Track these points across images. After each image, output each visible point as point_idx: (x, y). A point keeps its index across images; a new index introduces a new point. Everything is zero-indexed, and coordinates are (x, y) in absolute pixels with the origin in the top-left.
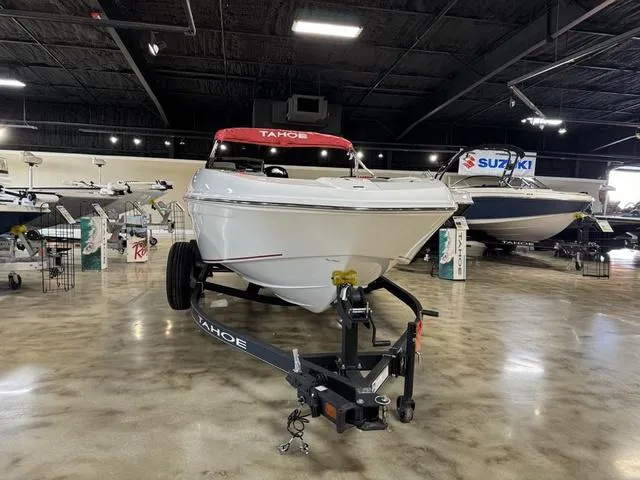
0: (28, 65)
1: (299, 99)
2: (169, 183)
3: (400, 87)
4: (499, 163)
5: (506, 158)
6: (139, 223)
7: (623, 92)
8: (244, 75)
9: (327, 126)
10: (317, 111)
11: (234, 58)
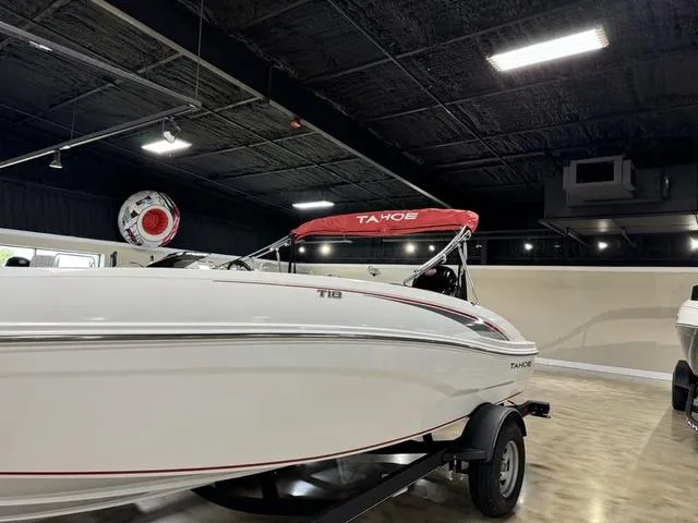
1: (579, 166)
8: (529, 150)
9: (664, 199)
10: (612, 179)
11: (497, 133)
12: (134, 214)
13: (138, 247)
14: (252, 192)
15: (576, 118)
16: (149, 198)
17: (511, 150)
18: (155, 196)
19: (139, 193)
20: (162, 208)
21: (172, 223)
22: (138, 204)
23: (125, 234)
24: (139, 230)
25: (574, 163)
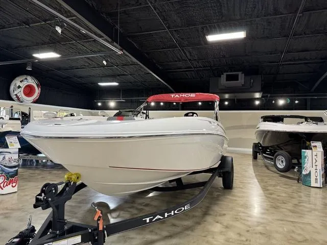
0: (119, 75)
1: (227, 75)
8: (204, 67)
9: (251, 87)
10: (238, 80)
11: (195, 60)
12: (19, 87)
13: (20, 103)
14: (75, 76)
15: (224, 57)
16: (26, 79)
17: (198, 66)
18: (29, 78)
19: (21, 76)
20: (33, 84)
21: (37, 91)
22: (21, 82)
23: (14, 97)
24: (22, 95)
25: (225, 74)
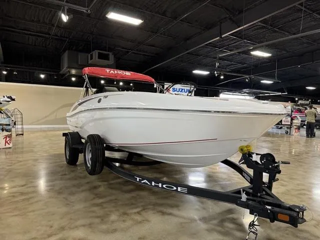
1: (98, 52)
2: (13, 97)
3: (144, 52)
4: (180, 90)
5: (189, 88)
6: (8, 123)
7: (232, 62)
10: (109, 60)
